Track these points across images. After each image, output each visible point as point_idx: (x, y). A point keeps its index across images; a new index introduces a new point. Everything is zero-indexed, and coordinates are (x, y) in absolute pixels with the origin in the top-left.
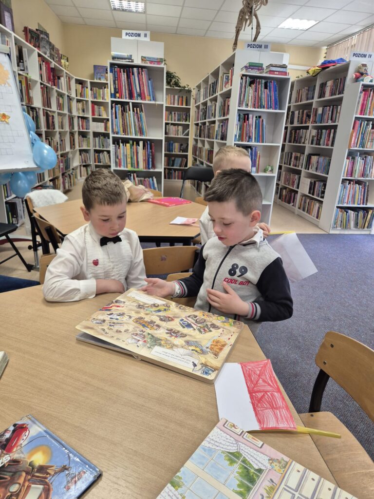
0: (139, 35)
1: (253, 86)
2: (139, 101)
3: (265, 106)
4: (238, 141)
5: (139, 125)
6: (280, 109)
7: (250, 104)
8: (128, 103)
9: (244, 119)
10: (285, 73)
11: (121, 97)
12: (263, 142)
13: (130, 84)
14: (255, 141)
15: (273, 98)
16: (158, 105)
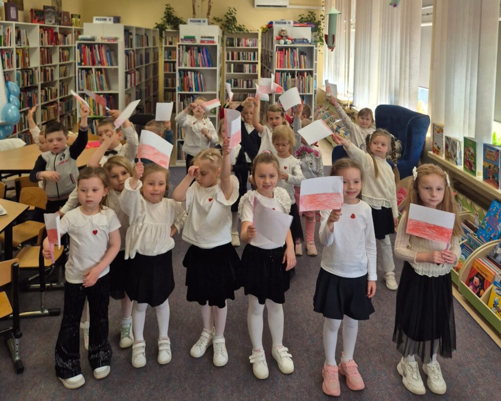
0: (105, 20)
1: (189, 51)
2: (100, 67)
3: (201, 65)
4: (181, 91)
5: (100, 83)
6: (212, 66)
7: (188, 64)
8: (91, 69)
9: (185, 75)
10: (213, 42)
11: (85, 64)
12: (202, 91)
13: (93, 56)
14: (196, 91)
15: (206, 59)
16: (114, 69)
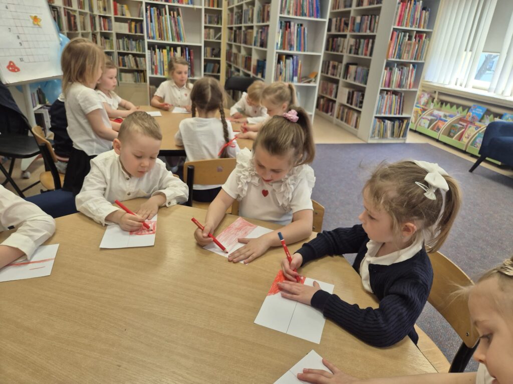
2: (176, 4)
3: (307, 14)
4: (280, 49)
5: (176, 30)
6: (322, 18)
7: (291, 12)
8: (164, 6)
9: (286, 27)
12: (304, 51)
14: (297, 50)
15: (315, 6)
16: (197, 9)
